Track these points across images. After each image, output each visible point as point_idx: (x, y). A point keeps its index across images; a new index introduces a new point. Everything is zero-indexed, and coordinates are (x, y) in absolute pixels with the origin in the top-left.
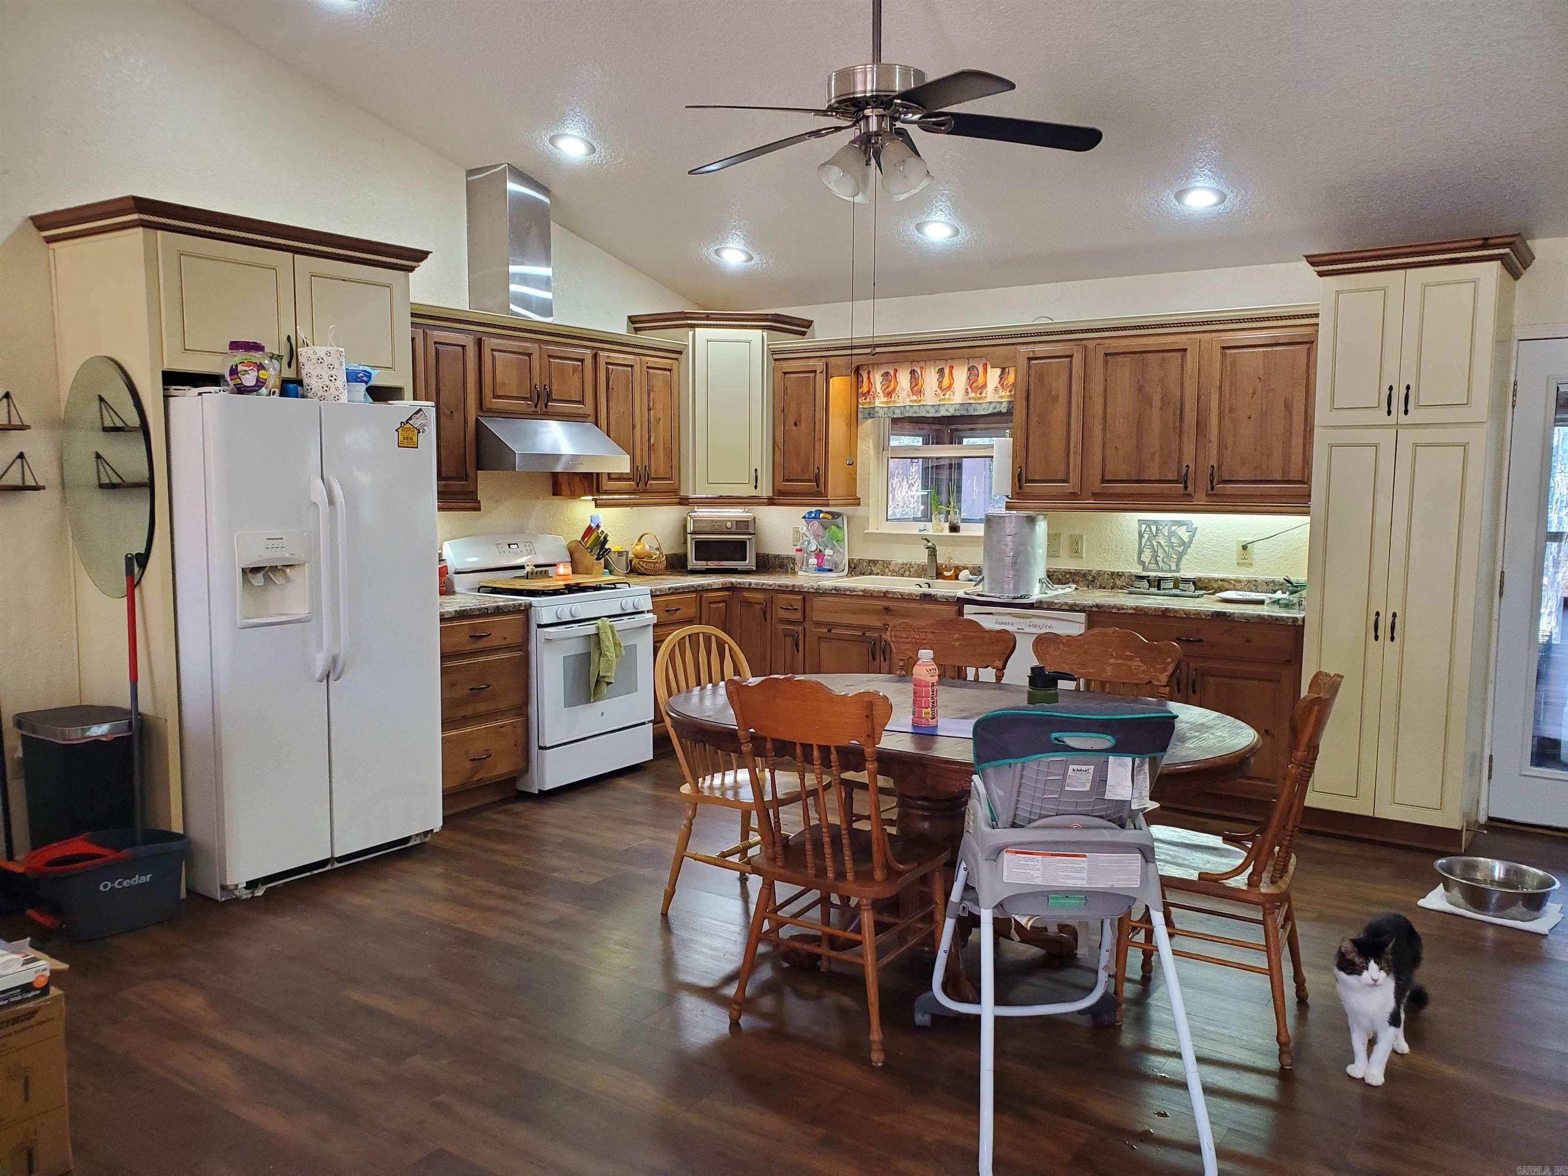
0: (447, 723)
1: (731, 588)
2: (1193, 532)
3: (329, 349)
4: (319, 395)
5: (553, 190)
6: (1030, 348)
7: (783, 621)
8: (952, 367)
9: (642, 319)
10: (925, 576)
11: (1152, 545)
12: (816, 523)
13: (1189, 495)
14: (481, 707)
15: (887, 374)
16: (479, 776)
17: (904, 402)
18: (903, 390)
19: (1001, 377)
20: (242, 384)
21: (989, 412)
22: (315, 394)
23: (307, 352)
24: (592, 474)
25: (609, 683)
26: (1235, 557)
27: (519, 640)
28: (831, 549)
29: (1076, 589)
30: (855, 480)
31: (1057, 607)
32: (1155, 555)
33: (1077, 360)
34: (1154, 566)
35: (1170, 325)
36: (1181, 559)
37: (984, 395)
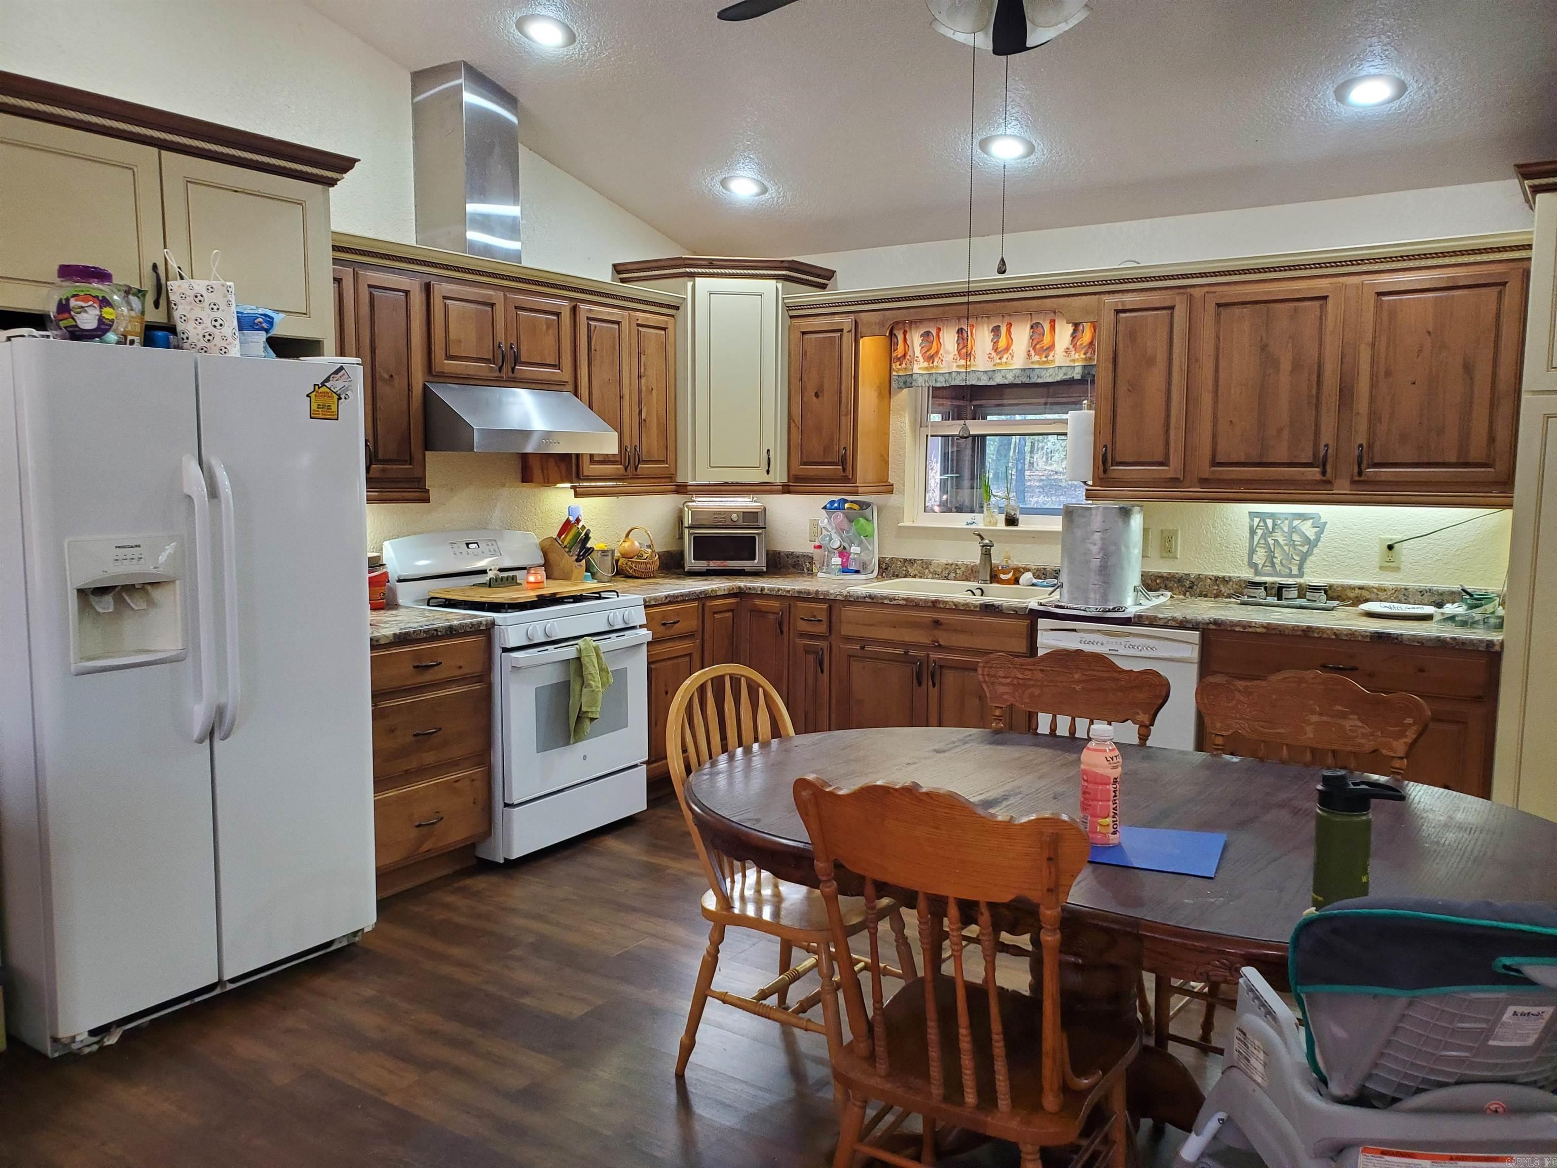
0: (380, 783)
1: (739, 594)
2: (1320, 527)
3: (213, 283)
4: (199, 346)
5: (522, 99)
6: (1117, 298)
7: (802, 635)
8: (1011, 324)
9: (629, 267)
10: (976, 579)
11: (1267, 543)
12: (840, 515)
13: (1329, 482)
14: (429, 758)
15: (928, 334)
16: (427, 846)
17: (949, 367)
18: (948, 352)
19: (1074, 336)
20: (76, 326)
21: (1059, 379)
22: (193, 346)
23: (180, 286)
24: (569, 455)
25: (592, 719)
26: (1377, 560)
27: (478, 669)
28: (858, 546)
29: (1171, 597)
30: (887, 462)
31: (1161, 623)
32: (1271, 557)
33: (1180, 313)
34: (1268, 569)
35: (1305, 267)
36: (1305, 561)
37: (1050, 358)
